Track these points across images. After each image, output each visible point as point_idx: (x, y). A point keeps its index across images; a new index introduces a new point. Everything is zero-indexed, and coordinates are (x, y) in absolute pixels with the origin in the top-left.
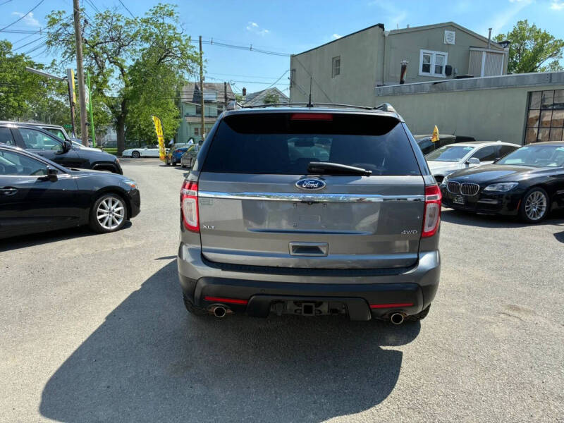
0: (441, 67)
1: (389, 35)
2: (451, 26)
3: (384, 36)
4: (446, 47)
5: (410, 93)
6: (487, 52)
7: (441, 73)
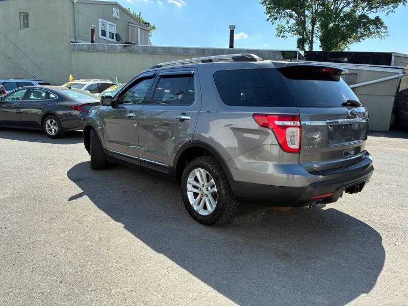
0: (113, 34)
1: (77, 2)
2: (117, 5)
3: (73, 2)
4: (114, 20)
5: (104, 51)
6: (141, 28)
7: (113, 38)
